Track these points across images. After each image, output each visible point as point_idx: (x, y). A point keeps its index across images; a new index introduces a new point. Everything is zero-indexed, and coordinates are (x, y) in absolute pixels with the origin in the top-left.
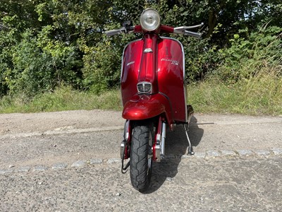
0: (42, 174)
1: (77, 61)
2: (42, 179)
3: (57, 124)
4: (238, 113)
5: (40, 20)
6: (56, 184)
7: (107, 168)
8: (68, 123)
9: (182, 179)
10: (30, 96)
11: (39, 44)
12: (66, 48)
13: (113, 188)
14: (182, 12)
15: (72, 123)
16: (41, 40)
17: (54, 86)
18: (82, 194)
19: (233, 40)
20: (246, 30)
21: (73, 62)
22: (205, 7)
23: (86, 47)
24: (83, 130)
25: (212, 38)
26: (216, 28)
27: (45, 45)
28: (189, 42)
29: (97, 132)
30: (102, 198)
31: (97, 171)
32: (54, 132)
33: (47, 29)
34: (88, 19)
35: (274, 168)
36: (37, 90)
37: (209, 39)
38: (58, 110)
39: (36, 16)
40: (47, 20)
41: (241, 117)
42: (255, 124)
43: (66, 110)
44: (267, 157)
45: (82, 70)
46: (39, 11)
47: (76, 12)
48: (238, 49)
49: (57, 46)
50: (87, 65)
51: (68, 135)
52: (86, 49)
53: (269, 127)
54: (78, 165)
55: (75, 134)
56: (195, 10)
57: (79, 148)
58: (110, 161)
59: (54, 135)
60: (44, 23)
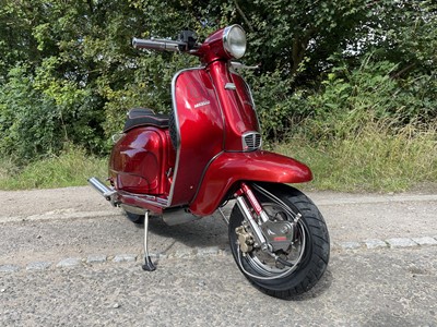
0: (9, 277)
1: (97, 112)
2: (7, 284)
3: (53, 206)
4: (329, 189)
5: (40, 48)
6: (27, 291)
7: (111, 269)
8: (70, 204)
9: (220, 283)
10: (20, 165)
11: (37, 85)
12: (79, 91)
13: (112, 298)
14: (253, 40)
15: (77, 204)
16: (40, 79)
17: (59, 149)
18: (62, 306)
19: (327, 82)
20: (345, 67)
21: (91, 113)
22: (286, 34)
23: (110, 91)
24: (88, 214)
25: (296, 78)
26: (302, 64)
27: (46, 87)
28: (262, 85)
29: (109, 216)
30: (91, 311)
31: (94, 273)
32: (43, 217)
33: (50, 62)
34: (114, 48)
35: (361, 266)
36: (31, 155)
37: (292, 80)
38: (60, 186)
39: (34, 42)
40: (52, 50)
41: (332, 196)
42: (349, 204)
43: (73, 185)
44: (355, 251)
45: (103, 125)
46: (38, 36)
47: (95, 38)
48: (334, 96)
49: (66, 88)
50: (110, 118)
51: (65, 221)
52: (110, 93)
53: (370, 209)
54: (67, 264)
55: (74, 219)
56: (271, 37)
57: (75, 239)
58: (117, 259)
59: (42, 221)
60: (46, 54)
